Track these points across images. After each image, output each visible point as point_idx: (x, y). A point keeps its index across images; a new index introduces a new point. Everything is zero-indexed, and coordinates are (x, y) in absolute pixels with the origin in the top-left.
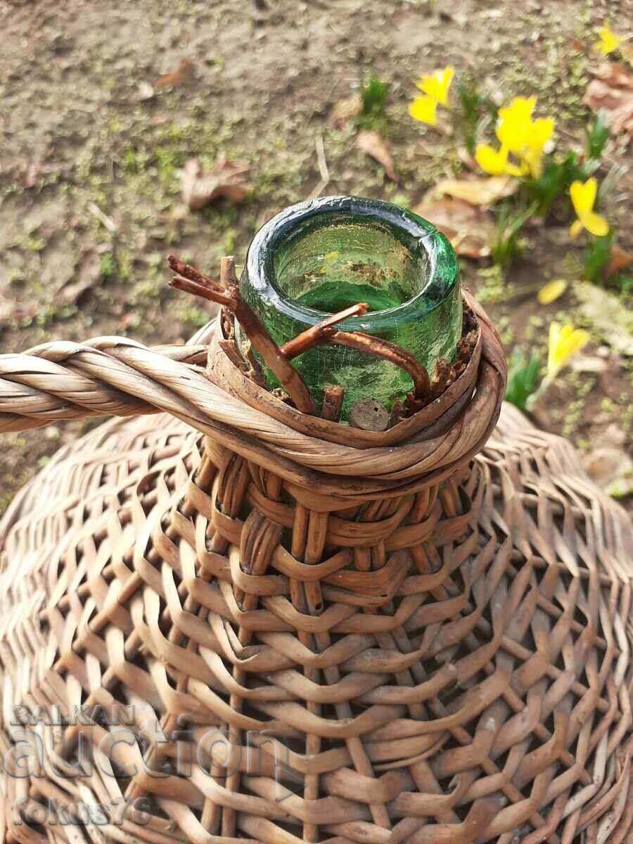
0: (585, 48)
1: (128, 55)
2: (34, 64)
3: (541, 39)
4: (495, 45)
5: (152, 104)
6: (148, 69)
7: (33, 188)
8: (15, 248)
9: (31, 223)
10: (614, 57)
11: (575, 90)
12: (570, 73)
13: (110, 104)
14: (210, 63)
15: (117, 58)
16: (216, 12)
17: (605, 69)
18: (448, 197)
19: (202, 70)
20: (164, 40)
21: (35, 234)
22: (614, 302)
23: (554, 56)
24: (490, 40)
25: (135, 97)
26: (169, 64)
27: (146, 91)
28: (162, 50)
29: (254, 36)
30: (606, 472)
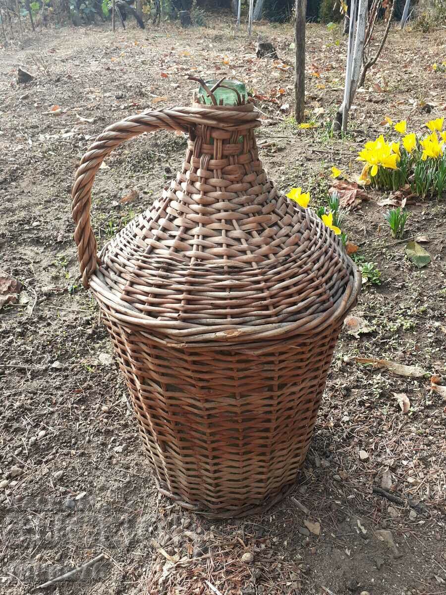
0: (326, 177)
1: (104, 192)
2: (57, 196)
3: (304, 174)
4: (283, 179)
5: (118, 208)
6: (115, 196)
7: (61, 242)
8: (53, 265)
9: (60, 255)
10: (339, 179)
11: (323, 191)
12: (319, 185)
13: (97, 209)
14: (145, 193)
15: (99, 192)
16: (147, 175)
17: (336, 182)
19: (141, 195)
20: (122, 185)
21: (63, 259)
23: (310, 180)
24: (280, 177)
25: (109, 206)
26: (126, 194)
27: (115, 203)
28: (121, 189)
29: (166, 182)
30: (356, 326)
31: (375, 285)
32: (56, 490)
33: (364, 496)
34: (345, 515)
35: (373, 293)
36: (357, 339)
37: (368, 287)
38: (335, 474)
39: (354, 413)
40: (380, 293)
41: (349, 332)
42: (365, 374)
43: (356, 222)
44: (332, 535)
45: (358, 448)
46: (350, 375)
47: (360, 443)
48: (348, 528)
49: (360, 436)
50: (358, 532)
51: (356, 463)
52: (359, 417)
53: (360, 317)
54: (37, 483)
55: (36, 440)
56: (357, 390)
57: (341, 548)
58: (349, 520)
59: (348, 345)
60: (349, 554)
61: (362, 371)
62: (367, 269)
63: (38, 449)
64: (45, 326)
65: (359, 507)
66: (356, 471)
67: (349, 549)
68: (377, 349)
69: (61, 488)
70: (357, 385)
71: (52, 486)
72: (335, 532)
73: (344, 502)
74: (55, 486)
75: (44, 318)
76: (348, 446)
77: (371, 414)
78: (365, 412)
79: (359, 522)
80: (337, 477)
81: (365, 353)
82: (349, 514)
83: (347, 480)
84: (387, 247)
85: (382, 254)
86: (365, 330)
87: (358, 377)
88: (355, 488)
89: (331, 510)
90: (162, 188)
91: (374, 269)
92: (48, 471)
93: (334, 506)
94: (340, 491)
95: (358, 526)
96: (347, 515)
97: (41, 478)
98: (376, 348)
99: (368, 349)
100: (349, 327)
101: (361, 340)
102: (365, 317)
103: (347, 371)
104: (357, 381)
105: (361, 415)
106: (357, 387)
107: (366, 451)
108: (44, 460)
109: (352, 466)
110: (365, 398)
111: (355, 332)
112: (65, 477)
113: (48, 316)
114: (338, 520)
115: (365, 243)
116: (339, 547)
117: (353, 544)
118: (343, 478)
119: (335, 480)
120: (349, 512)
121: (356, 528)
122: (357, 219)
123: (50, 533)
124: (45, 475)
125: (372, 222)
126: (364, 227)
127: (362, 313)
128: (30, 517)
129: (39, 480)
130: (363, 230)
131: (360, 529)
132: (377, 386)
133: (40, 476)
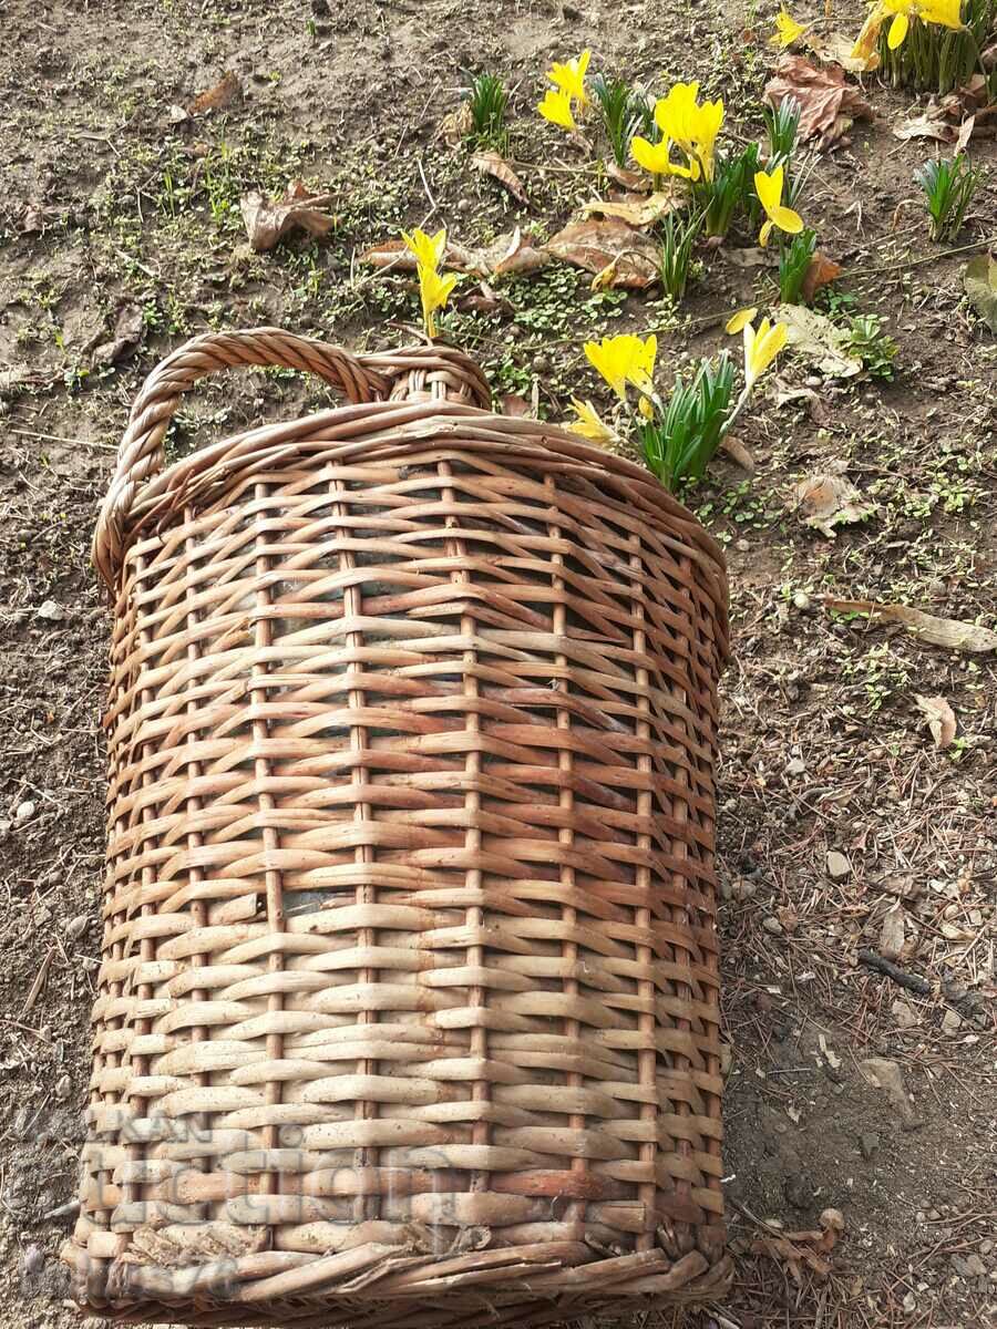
0: (759, 41)
1: (144, 74)
2: (15, 86)
3: (700, 33)
4: (642, 43)
5: (186, 128)
6: (176, 89)
7: (35, 233)
8: (19, 304)
9: (38, 273)
10: (796, 50)
11: (749, 88)
12: (741, 70)
13: (128, 130)
14: (260, 80)
15: (132, 77)
16: (261, 22)
17: (787, 61)
18: (598, 216)
19: (250, 87)
20: (194, 54)
21: (44, 286)
22: (821, 320)
23: (718, 51)
24: (634, 39)
25: (162, 123)
26: (205, 82)
27: (177, 113)
28: (193, 66)
29: (315, 46)
30: (829, 502)
31: (879, 381)
32: (74, 965)
33: (836, 972)
34: (789, 1022)
35: (872, 404)
36: (827, 539)
37: (861, 385)
38: (768, 916)
39: (818, 750)
40: (888, 403)
41: (810, 521)
42: (849, 642)
43: (836, 188)
44: (758, 1072)
45: (823, 846)
46: (808, 644)
47: (830, 834)
48: (795, 1054)
49: (831, 814)
50: (820, 1064)
51: (819, 884)
52: (831, 762)
53: (839, 476)
54: (23, 947)
55: (12, 828)
56: (825, 687)
57: (780, 1104)
58: (798, 1033)
59: (804, 556)
60: (796, 1119)
61: (839, 634)
62: (862, 336)
63: (18, 852)
64: (11, 492)
65: (824, 1002)
66: (818, 909)
67: (796, 1108)
68: (878, 570)
69: (86, 959)
70: (827, 673)
71: (63, 954)
72: (765, 1063)
73: (788, 988)
74: (71, 955)
75: (8, 468)
76: (800, 840)
77: (861, 755)
78: (845, 750)
79: (822, 1040)
80: (773, 923)
81: (848, 581)
82: (800, 1020)
83: (796, 932)
84: (914, 267)
85: (902, 289)
86: (850, 516)
87: (829, 652)
88: (816, 953)
89: (758, 1010)
90: (306, 63)
91: (881, 335)
92: (49, 915)
93: (764, 1000)
94: (779, 960)
95: (819, 1048)
96: (795, 1021)
97: (34, 936)
98: (874, 563)
99: (855, 568)
100: (810, 506)
101: (839, 544)
102: (850, 475)
103: (802, 632)
104: (827, 662)
105: (833, 757)
106: (825, 678)
107: (845, 854)
108: (38, 882)
109: (808, 895)
110: (847, 710)
111: (824, 520)
112: (93, 932)
113: (17, 463)
114: (774, 1035)
115: (857, 253)
116: (774, 1102)
117: (806, 1094)
118: (788, 927)
119: (767, 931)
120: (801, 1012)
121: (815, 1053)
122: (837, 177)
123: (66, 1079)
124: (42, 926)
125: (877, 190)
126: (857, 206)
127: (842, 465)
128: (14, 1037)
129: (28, 940)
130: (853, 214)
131: (824, 1057)
132: (876, 677)
133: (30, 930)
